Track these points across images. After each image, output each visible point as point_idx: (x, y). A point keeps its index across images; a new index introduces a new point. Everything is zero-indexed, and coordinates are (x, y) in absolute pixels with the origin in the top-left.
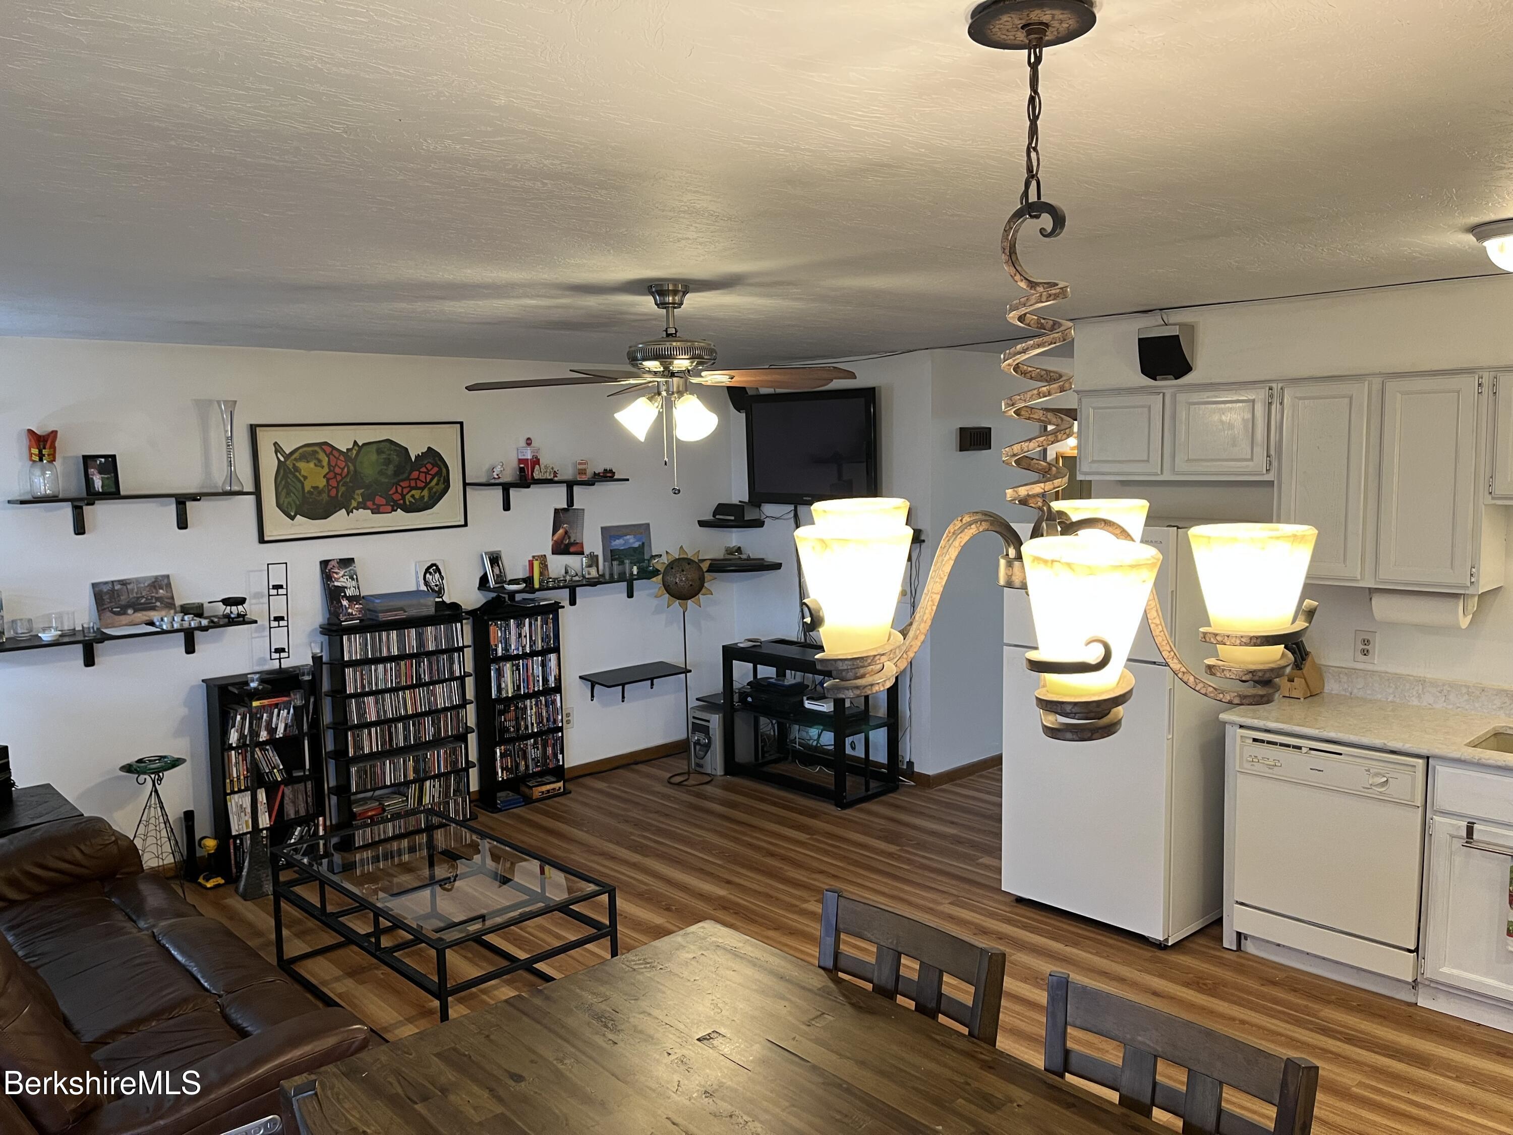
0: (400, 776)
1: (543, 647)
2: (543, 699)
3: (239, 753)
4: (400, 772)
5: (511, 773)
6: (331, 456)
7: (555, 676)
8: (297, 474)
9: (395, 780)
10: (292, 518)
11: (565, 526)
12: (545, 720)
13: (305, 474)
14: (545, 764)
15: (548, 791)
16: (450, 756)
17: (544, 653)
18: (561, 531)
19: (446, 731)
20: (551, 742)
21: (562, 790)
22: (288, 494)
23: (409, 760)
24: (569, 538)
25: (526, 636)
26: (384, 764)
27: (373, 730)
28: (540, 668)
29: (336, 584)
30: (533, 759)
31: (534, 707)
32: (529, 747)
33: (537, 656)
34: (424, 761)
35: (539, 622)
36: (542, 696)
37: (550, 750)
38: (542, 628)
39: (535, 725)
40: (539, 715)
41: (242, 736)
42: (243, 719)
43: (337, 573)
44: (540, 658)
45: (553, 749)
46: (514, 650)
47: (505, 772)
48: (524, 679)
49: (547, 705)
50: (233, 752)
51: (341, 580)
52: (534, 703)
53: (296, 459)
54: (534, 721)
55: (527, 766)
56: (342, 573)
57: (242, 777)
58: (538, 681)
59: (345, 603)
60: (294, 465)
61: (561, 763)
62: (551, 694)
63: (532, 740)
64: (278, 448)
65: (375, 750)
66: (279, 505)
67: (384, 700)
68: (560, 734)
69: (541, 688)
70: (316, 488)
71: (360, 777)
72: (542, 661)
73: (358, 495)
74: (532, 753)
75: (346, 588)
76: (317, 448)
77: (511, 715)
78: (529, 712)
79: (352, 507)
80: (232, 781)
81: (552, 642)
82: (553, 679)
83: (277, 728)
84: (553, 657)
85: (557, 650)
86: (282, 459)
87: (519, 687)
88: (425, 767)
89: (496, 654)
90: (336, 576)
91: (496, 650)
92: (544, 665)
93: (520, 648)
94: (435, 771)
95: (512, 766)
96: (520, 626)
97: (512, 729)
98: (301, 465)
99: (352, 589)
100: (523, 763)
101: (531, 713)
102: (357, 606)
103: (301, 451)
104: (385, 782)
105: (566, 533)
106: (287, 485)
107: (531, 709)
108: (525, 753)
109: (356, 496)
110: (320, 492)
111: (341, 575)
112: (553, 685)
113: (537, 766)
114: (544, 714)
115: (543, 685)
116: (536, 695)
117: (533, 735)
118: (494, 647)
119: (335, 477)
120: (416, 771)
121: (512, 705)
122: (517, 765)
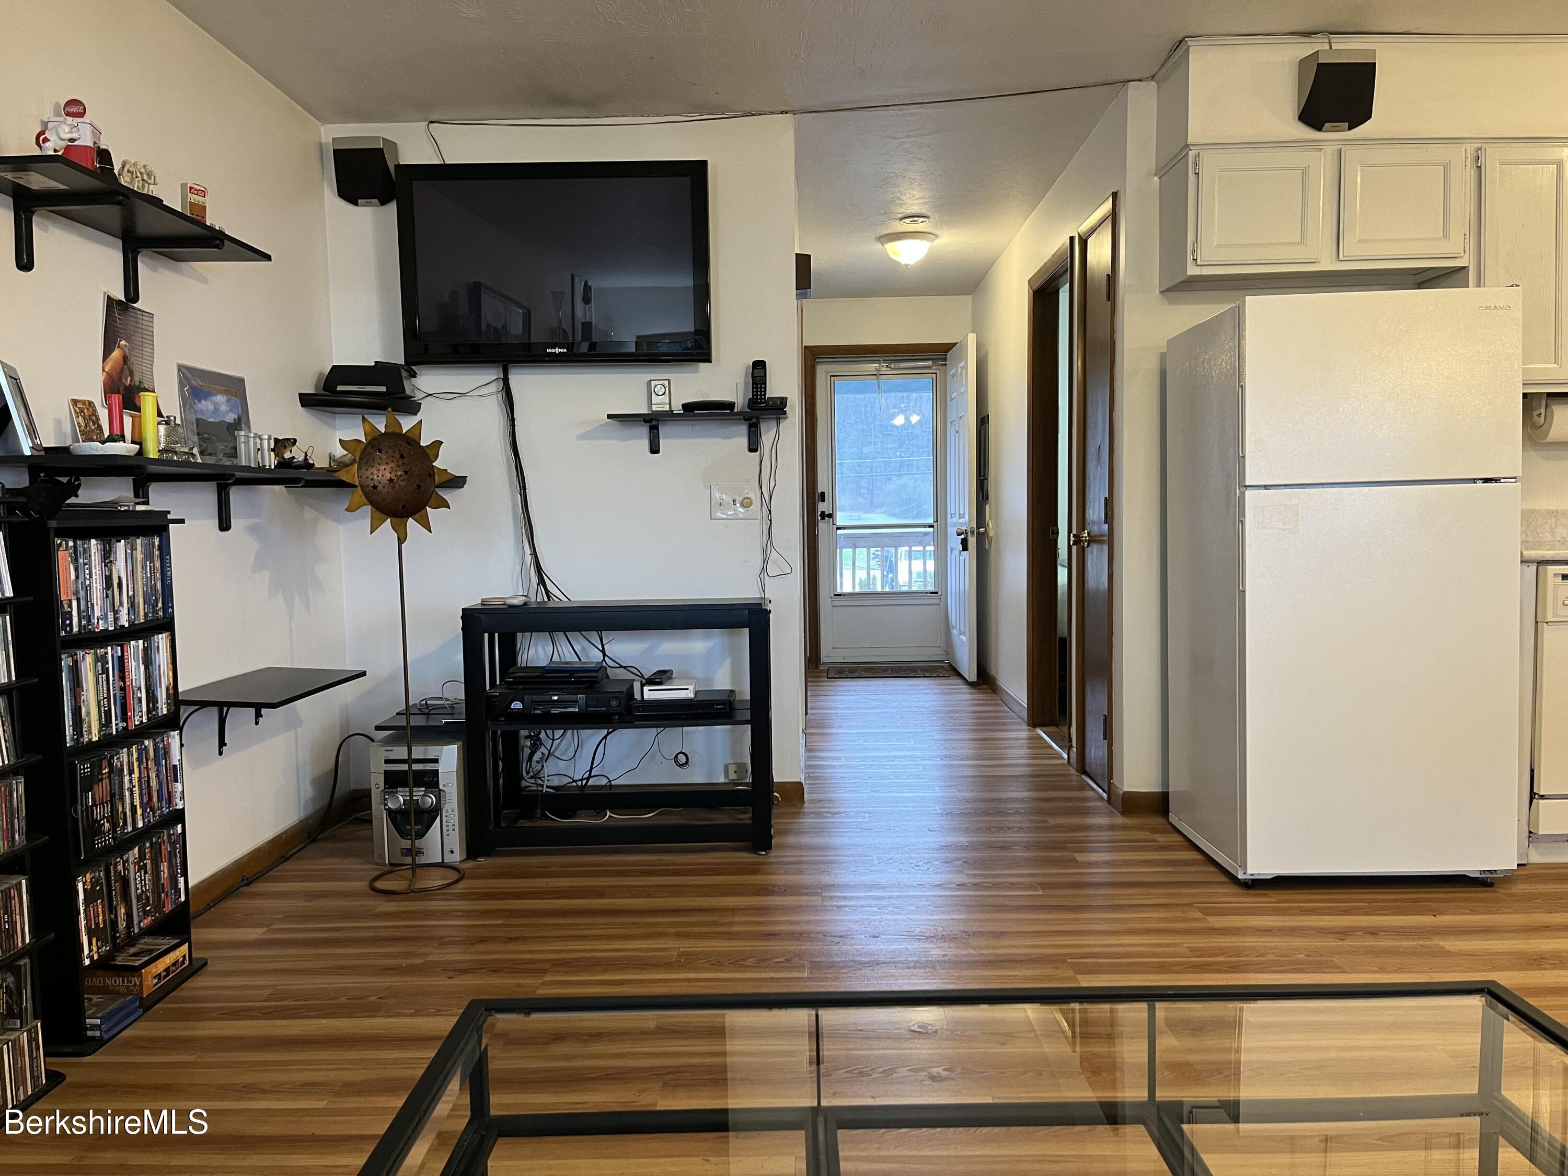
1: (146, 615)
5: (105, 942)
7: (167, 689)
11: (123, 342)
12: (155, 799)
14: (159, 905)
15: (167, 970)
18: (116, 354)
20: (166, 848)
21: (187, 963)
24: (131, 374)
25: (120, 585)
28: (142, 668)
30: (139, 898)
32: (132, 867)
33: (137, 639)
35: (139, 555)
36: (148, 738)
37: (164, 867)
38: (144, 567)
39: (139, 811)
40: (145, 783)
44: (141, 642)
45: (171, 866)
47: (94, 941)
48: (115, 695)
49: (157, 764)
52: (135, 755)
54: (137, 802)
61: (182, 898)
62: (162, 734)
63: (137, 849)
68: (179, 828)
72: (146, 650)
74: (139, 882)
77: (102, 789)
78: (127, 778)
81: (160, 605)
82: (164, 696)
84: (162, 640)
85: (167, 625)
92: (148, 661)
93: (111, 616)
95: (104, 921)
96: (107, 557)
97: (107, 825)
100: (123, 911)
101: (130, 781)
105: (125, 359)
107: (131, 772)
113: (146, 914)
114: (154, 783)
117: (139, 837)
122: (112, 920)
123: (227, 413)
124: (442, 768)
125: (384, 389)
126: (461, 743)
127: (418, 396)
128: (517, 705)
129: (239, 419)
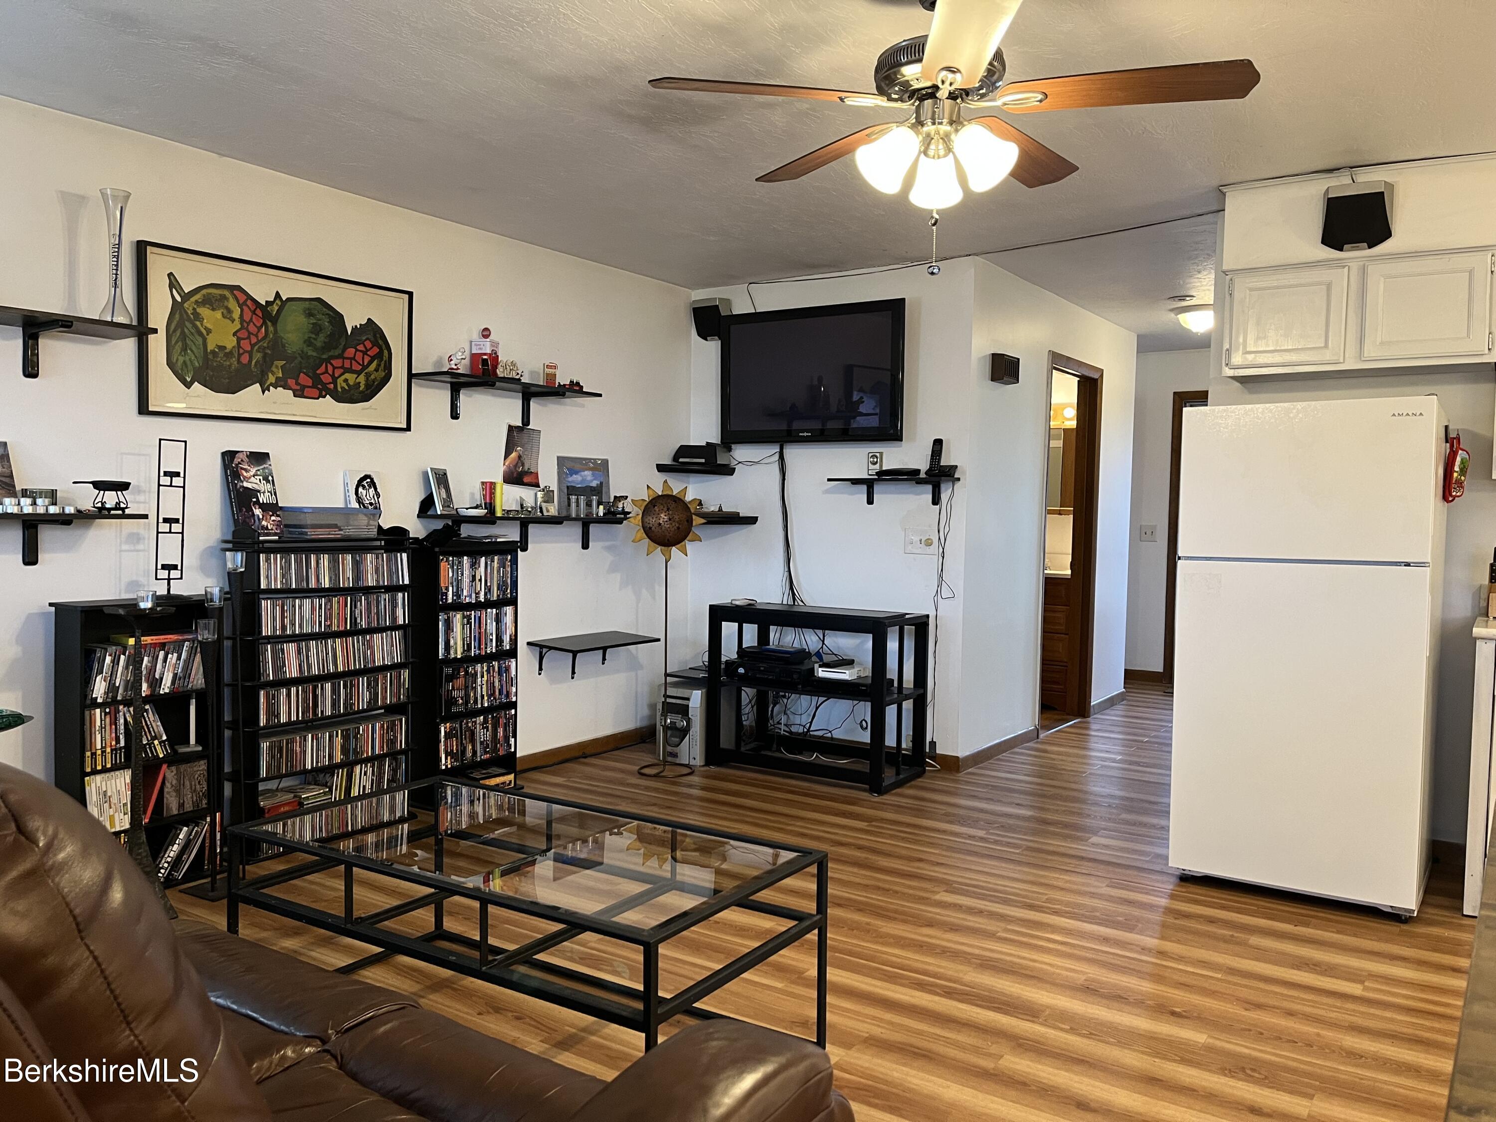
0: (324, 757)
1: (498, 596)
2: (495, 664)
3: (106, 714)
4: (324, 751)
5: (456, 760)
6: (244, 307)
7: (510, 636)
8: (198, 323)
9: (317, 762)
10: (188, 385)
11: (519, 448)
12: (497, 693)
13: (209, 326)
14: (495, 750)
15: (498, 785)
16: (387, 732)
17: (499, 604)
18: (514, 455)
19: (384, 698)
20: (502, 721)
21: (513, 785)
22: (184, 349)
23: (337, 736)
24: (523, 465)
25: (480, 580)
26: (305, 740)
27: (293, 690)
28: (494, 624)
29: (245, 484)
30: (482, 743)
31: (485, 673)
32: (478, 726)
33: (492, 608)
34: (356, 737)
35: (496, 564)
36: (495, 661)
37: (501, 731)
38: (499, 571)
39: (486, 698)
40: (491, 685)
41: (112, 688)
42: (115, 662)
43: (246, 470)
44: (494, 610)
45: (505, 730)
46: (467, 596)
47: (449, 758)
48: (475, 636)
49: (500, 674)
50: (98, 711)
51: (252, 480)
52: (485, 668)
53: (196, 302)
54: (484, 693)
55: (474, 753)
56: (253, 471)
57: (108, 750)
58: (491, 640)
59: (258, 512)
60: (194, 309)
61: (513, 750)
62: (505, 660)
63: (482, 717)
64: (173, 283)
65: (294, 718)
66: (170, 364)
67: (308, 650)
68: (513, 712)
69: (494, 651)
70: (222, 348)
71: (273, 757)
72: (497, 614)
73: (277, 367)
74: (482, 735)
75: (259, 491)
76: (227, 293)
77: (460, 682)
78: (479, 680)
79: (268, 383)
80: (94, 754)
81: (509, 591)
82: (508, 639)
83: (161, 679)
84: (509, 610)
85: (513, 602)
86: (179, 299)
87: (469, 646)
88: (356, 745)
89: (446, 599)
90: (245, 474)
91: (446, 594)
92: (498, 620)
93: (474, 596)
94: (367, 753)
95: (457, 750)
96: (474, 565)
97: (461, 701)
98: (204, 312)
99: (267, 494)
100: (470, 747)
101: (482, 682)
102: (273, 518)
103: (204, 292)
104: (305, 765)
105: (520, 457)
106: (183, 337)
107: (482, 676)
108: (473, 734)
109: (274, 369)
110: (229, 355)
111: (252, 474)
112: (508, 648)
113: (486, 753)
114: (497, 684)
115: (497, 646)
116: (489, 658)
117: (484, 711)
118: (444, 591)
119: (249, 338)
120: (345, 750)
121: (462, 670)
122: (464, 752)
123: (592, 481)
124: (691, 704)
125: (703, 461)
126: (704, 690)
127: (734, 463)
128: (741, 670)
129: (601, 483)
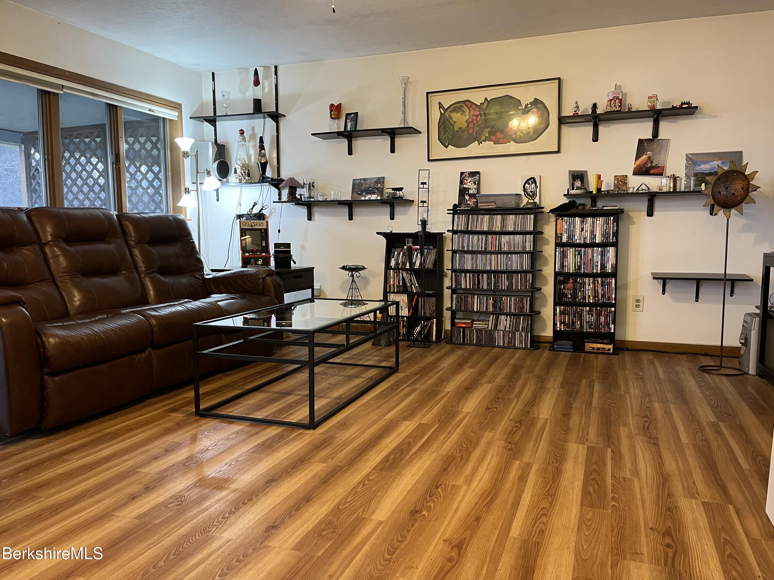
0: (484, 307)
1: (602, 241)
2: (600, 280)
3: (395, 272)
4: (484, 305)
5: (568, 328)
6: (471, 109)
7: (612, 265)
8: (451, 120)
9: (480, 309)
10: (446, 147)
11: (649, 153)
12: (600, 296)
13: (455, 120)
14: (598, 328)
15: (598, 349)
16: (518, 303)
17: (603, 245)
18: (644, 157)
19: (517, 286)
20: (605, 313)
21: (611, 351)
22: (445, 132)
23: (490, 299)
24: (652, 162)
25: (587, 231)
26: (474, 298)
27: (468, 275)
28: (600, 256)
29: (465, 186)
30: (587, 322)
31: (591, 284)
32: (585, 312)
33: (597, 247)
34: (500, 301)
35: (601, 222)
36: (599, 277)
37: (602, 319)
38: (602, 226)
39: (591, 298)
40: (595, 291)
41: (397, 263)
42: (399, 254)
43: (466, 180)
44: (600, 249)
45: (606, 319)
46: (577, 239)
47: (562, 325)
48: (584, 262)
49: (603, 285)
50: (392, 271)
52: (591, 281)
53: (450, 112)
54: (590, 294)
55: (582, 326)
57: (395, 285)
58: (597, 266)
59: (467, 197)
60: (449, 115)
61: (612, 331)
62: (607, 278)
64: (440, 106)
65: (468, 287)
66: (439, 139)
67: (477, 258)
68: (613, 309)
69: (599, 272)
70: (461, 128)
71: (458, 302)
72: (602, 251)
73: (486, 132)
74: (587, 317)
75: (470, 189)
76: (462, 104)
77: (570, 285)
78: (587, 287)
79: (482, 139)
80: (390, 286)
81: (612, 238)
83: (415, 263)
84: (612, 250)
85: (615, 245)
86: (443, 112)
87: (580, 267)
88: (501, 306)
89: (561, 240)
90: (465, 181)
91: (561, 238)
92: (603, 255)
93: (582, 239)
94: (507, 310)
95: (569, 322)
96: (583, 222)
97: (569, 296)
98: (453, 115)
99: (474, 189)
100: (578, 322)
101: (589, 288)
102: (473, 200)
103: (453, 106)
104: (473, 309)
105: (649, 158)
106: (444, 128)
108: (581, 316)
110: (463, 131)
111: (469, 181)
112: (610, 271)
113: (591, 328)
114: (600, 290)
115: (601, 269)
116: (595, 276)
117: (589, 305)
118: (559, 235)
119: (473, 121)
120: (494, 306)
121: (571, 279)
122: (573, 323)
123: (721, 167)
124: (749, 327)
